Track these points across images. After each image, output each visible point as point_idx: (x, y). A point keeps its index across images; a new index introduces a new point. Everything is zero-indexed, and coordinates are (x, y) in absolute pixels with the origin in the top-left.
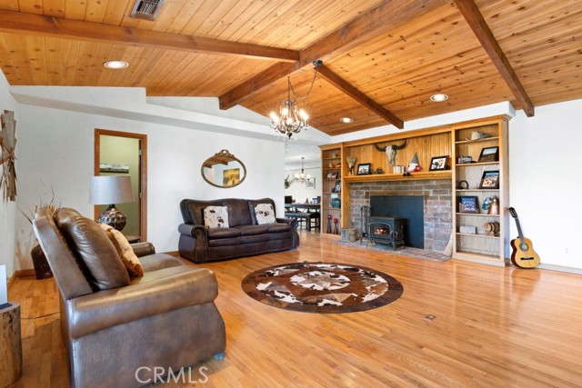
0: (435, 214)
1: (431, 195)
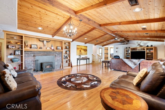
0: (58, 60)
1: (57, 55)
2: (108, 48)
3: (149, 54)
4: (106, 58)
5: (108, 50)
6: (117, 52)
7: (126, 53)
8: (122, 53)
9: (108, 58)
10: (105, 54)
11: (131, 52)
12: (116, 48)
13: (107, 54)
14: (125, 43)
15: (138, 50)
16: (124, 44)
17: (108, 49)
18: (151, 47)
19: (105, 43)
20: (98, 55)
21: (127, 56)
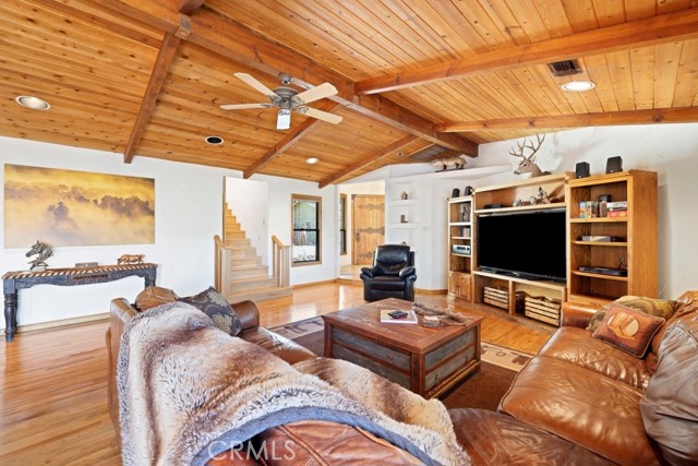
3: (594, 240)
6: (403, 219)
7: (450, 224)
15: (521, 204)
18: (608, 172)
19: (312, 161)
20: (274, 240)
21: (455, 246)
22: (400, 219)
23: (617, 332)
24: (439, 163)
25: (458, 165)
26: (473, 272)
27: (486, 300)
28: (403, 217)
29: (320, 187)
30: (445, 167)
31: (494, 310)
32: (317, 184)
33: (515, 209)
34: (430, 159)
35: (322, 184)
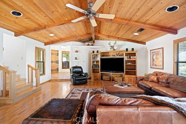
2: (58, 51)
3: (129, 64)
4: (54, 70)
5: (58, 55)
6: (76, 59)
7: (92, 60)
8: (85, 60)
9: (58, 71)
10: (52, 62)
11: (102, 59)
12: (74, 51)
13: (57, 62)
14: (90, 44)
15: (113, 56)
16: (88, 45)
17: (58, 53)
18: (132, 51)
19: (51, 35)
20: (29, 66)
21: (94, 66)
22: (74, 58)
23: (153, 80)
24: (87, 43)
25: (92, 44)
26: (100, 73)
27: (103, 79)
28: (76, 58)
29: (45, 45)
30: (89, 44)
31: (107, 81)
32: (44, 44)
33: (111, 57)
34: (84, 42)
35: (46, 44)
